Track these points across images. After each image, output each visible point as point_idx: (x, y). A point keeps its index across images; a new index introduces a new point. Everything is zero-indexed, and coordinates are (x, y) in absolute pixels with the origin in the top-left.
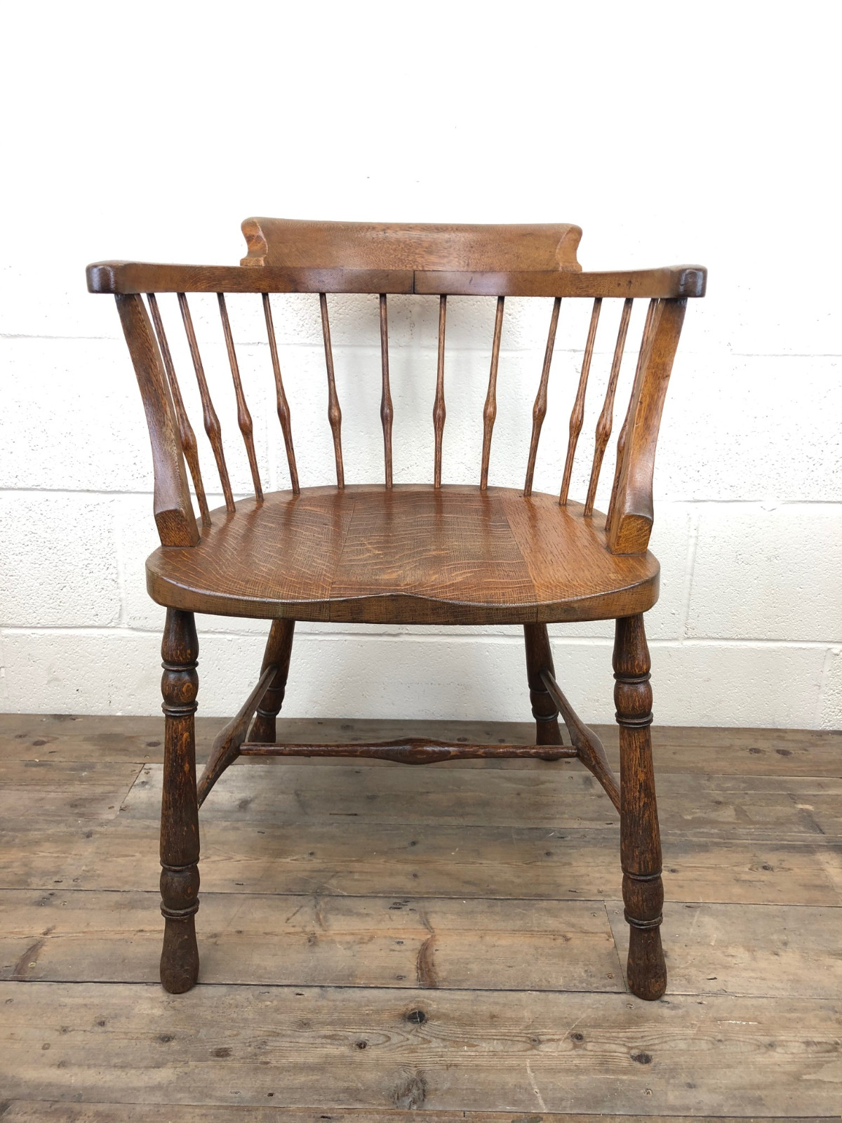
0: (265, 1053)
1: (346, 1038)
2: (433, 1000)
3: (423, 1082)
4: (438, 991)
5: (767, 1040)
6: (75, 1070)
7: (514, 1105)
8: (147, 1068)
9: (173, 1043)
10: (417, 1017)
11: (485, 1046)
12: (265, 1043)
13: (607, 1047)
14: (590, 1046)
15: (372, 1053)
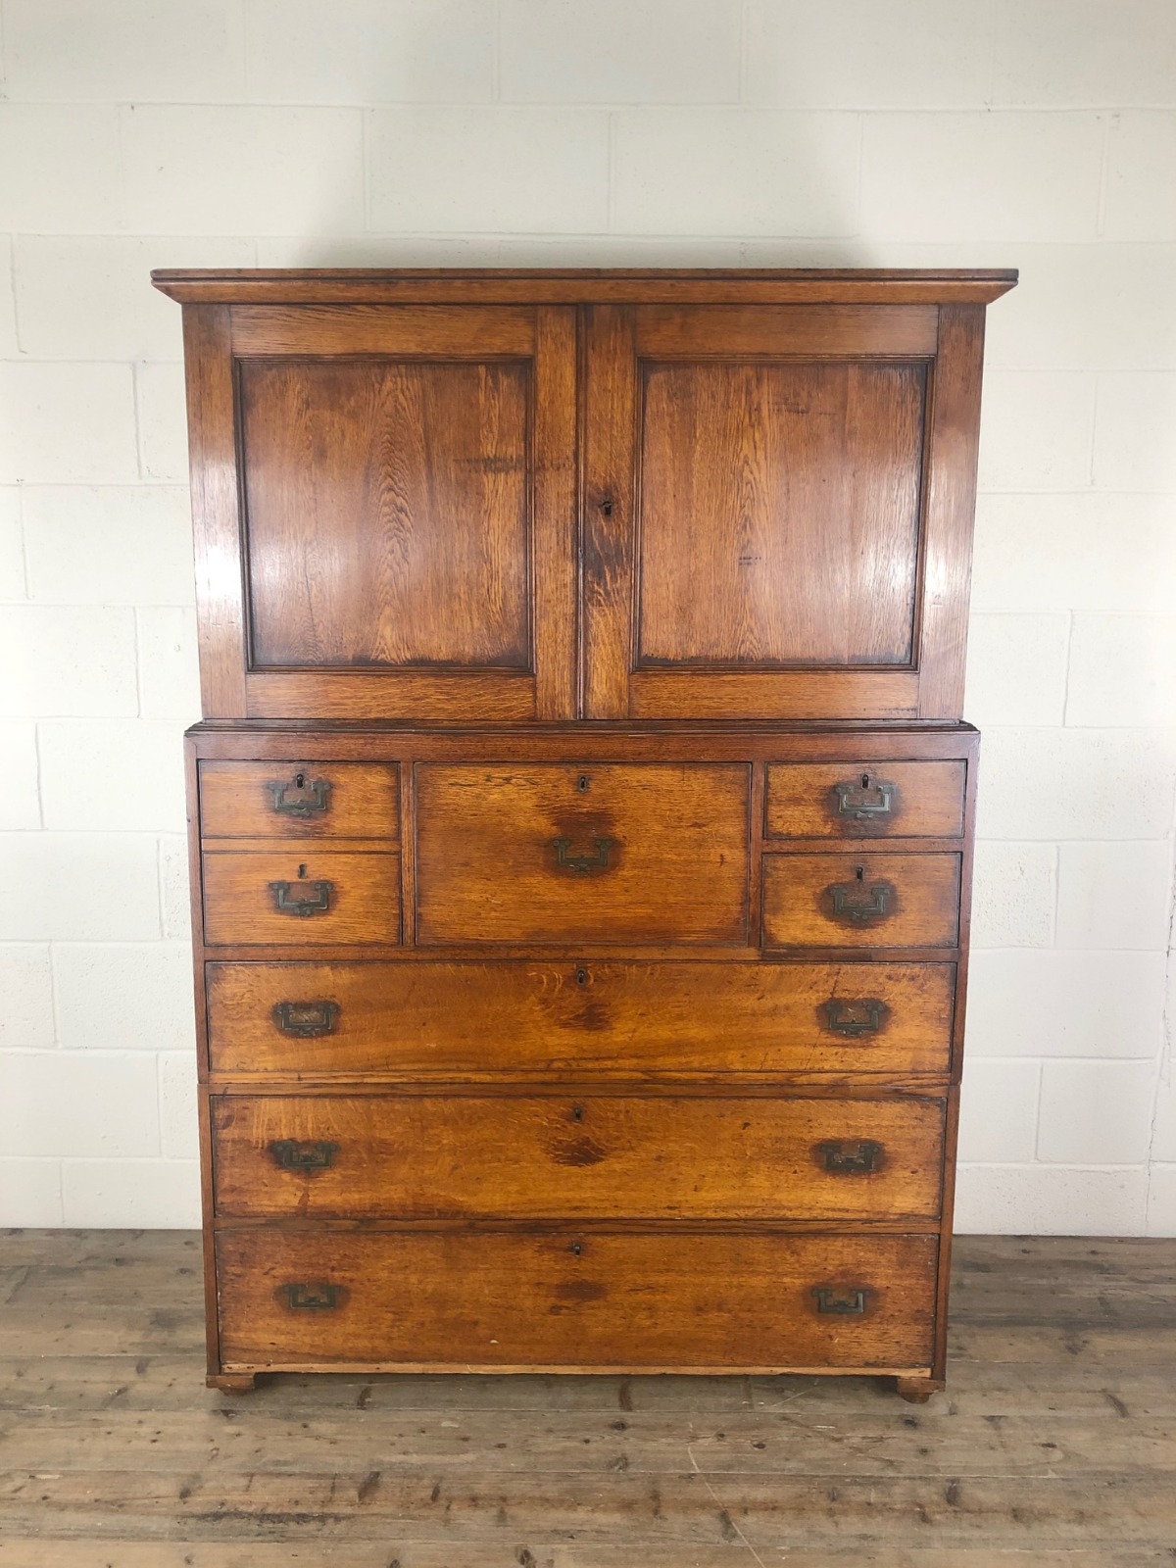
0: (528, 1446)
1: (576, 1437)
2: (629, 1417)
3: (626, 1459)
4: (632, 1414)
5: (839, 1436)
6: (415, 1455)
7: (681, 1468)
8: (458, 1454)
9: (470, 1441)
10: (621, 1426)
11: (664, 1440)
12: (526, 1441)
13: (739, 1440)
14: (728, 1440)
15: (592, 1446)
